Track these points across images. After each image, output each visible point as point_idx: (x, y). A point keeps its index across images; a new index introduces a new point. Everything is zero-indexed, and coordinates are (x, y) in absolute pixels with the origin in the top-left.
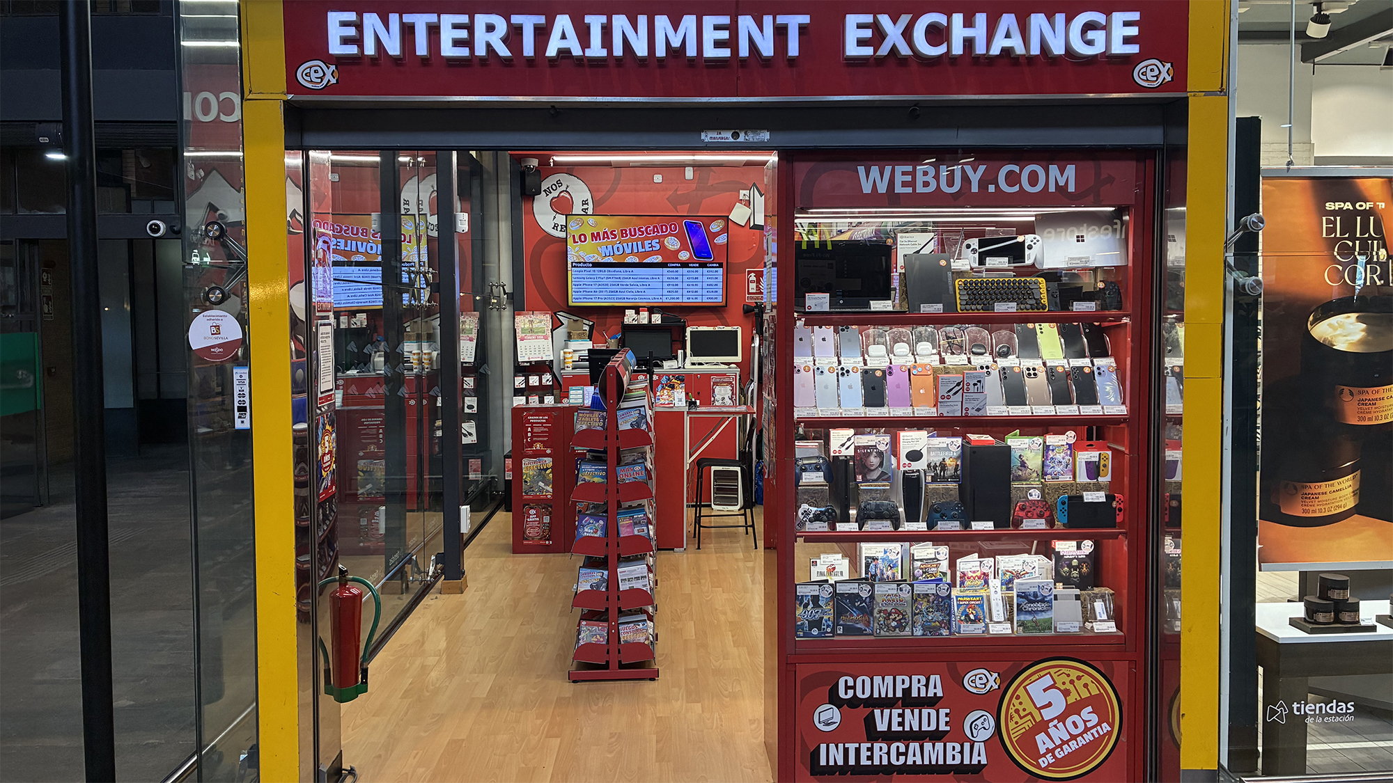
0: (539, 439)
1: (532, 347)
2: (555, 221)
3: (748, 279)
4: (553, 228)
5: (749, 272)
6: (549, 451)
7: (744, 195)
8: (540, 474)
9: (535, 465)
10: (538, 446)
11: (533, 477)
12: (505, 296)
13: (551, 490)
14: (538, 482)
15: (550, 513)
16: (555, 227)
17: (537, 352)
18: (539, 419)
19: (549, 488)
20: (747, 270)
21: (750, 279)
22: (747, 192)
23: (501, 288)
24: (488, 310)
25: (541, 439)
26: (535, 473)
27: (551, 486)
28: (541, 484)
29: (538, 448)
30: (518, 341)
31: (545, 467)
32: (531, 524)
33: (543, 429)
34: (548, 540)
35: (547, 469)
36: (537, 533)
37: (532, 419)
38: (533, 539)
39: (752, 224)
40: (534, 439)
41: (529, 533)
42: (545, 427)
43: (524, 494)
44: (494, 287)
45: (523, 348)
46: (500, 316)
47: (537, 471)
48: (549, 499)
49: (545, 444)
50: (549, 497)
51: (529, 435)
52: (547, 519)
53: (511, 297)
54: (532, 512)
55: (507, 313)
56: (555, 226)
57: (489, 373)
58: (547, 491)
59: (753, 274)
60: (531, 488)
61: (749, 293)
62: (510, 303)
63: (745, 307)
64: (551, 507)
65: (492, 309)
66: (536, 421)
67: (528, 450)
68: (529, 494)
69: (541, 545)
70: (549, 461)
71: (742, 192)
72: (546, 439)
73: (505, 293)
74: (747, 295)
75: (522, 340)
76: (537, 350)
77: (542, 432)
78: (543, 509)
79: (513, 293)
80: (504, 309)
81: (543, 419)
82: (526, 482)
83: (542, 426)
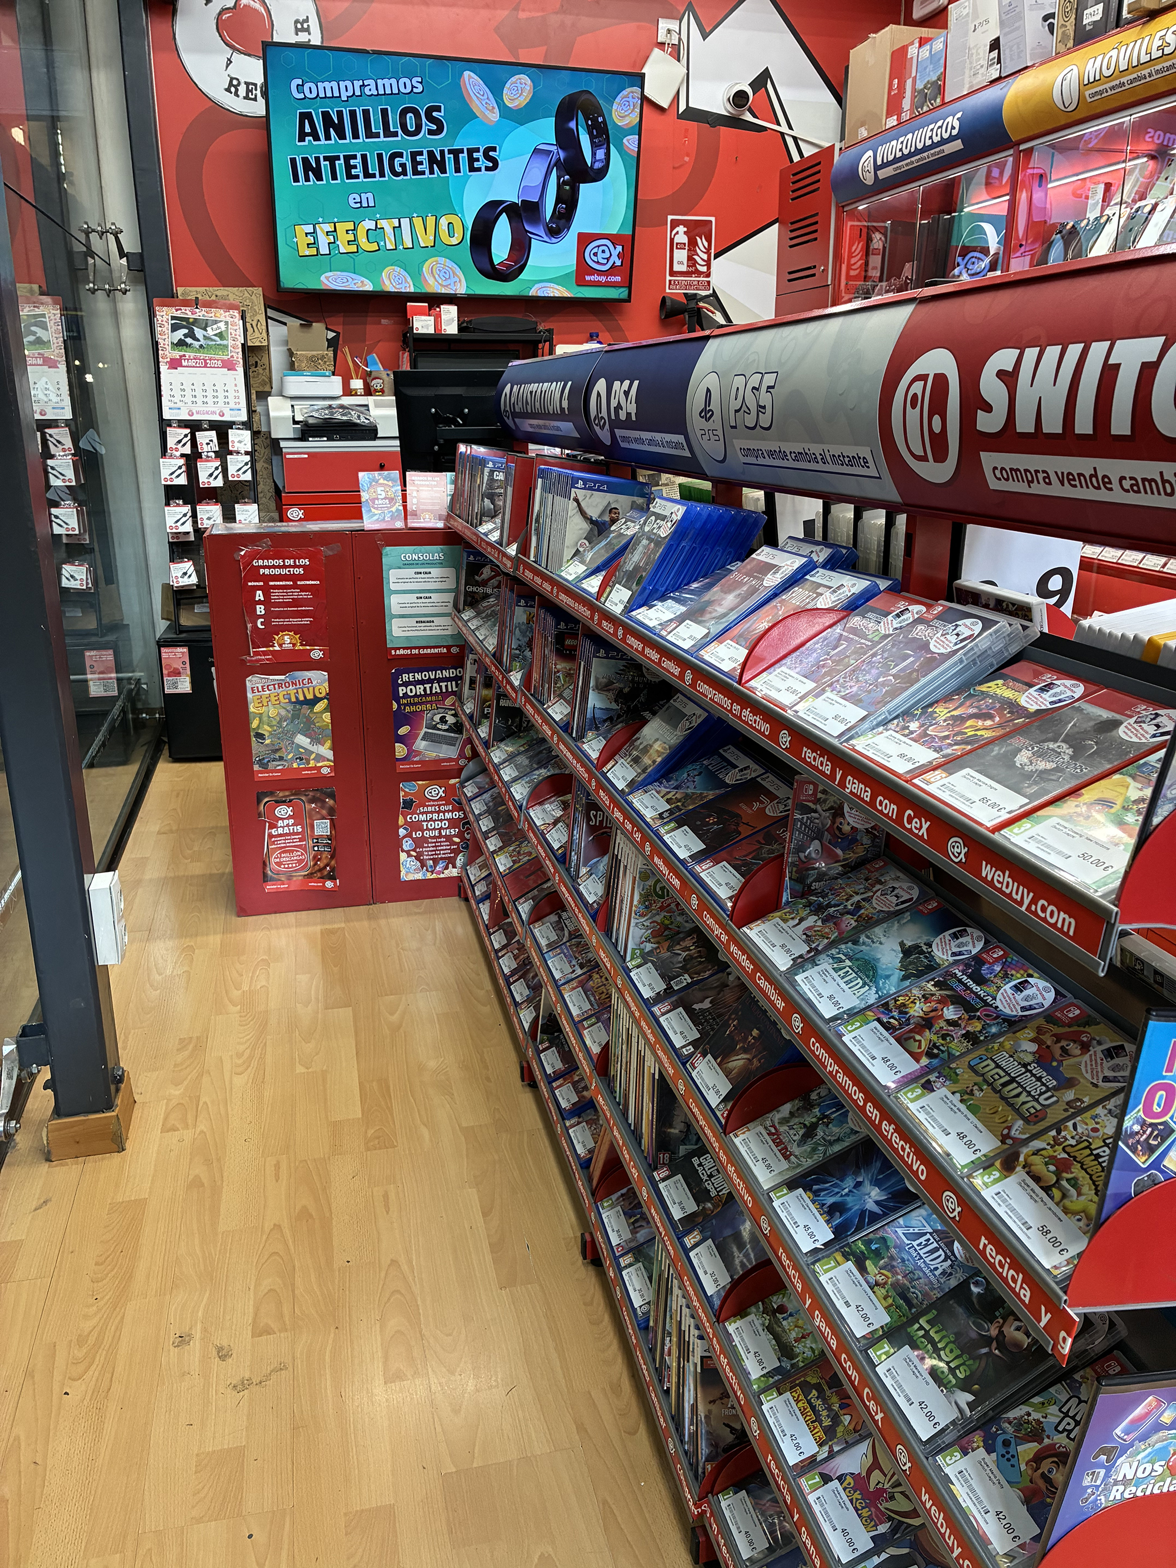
0: (286, 622)
1: (198, 388)
2: (233, 71)
3: (672, 240)
4: (228, 90)
5: (675, 224)
6: (317, 654)
7: (669, 31)
8: (295, 716)
9: (282, 692)
10: (287, 641)
11: (280, 722)
12: (124, 261)
13: (330, 755)
14: (294, 735)
15: (331, 812)
16: (232, 86)
17: (210, 400)
18: (284, 567)
19: (325, 751)
20: (670, 218)
21: (676, 241)
22: (674, 25)
23: (111, 238)
24: (83, 294)
25: (295, 621)
26: (283, 712)
27: (328, 744)
28: (302, 740)
29: (287, 646)
30: (164, 368)
31: (310, 696)
32: (281, 842)
33: (296, 594)
34: (332, 878)
35: (316, 700)
36: (300, 861)
37: (267, 566)
38: (290, 878)
39: (682, 107)
40: (276, 622)
41: (279, 864)
42: (303, 588)
43: (256, 767)
44: (94, 237)
45: (176, 387)
46: (115, 314)
47: (290, 707)
48: (324, 777)
49: (307, 636)
50: (325, 771)
51: (260, 610)
52: (322, 827)
53: (139, 265)
54: (283, 811)
55: (131, 304)
56: (231, 84)
57: (103, 451)
58: (319, 758)
59: (681, 229)
60: (276, 751)
61: (673, 273)
62: (134, 281)
63: (668, 303)
64: (332, 796)
65: (93, 291)
66: (277, 571)
67: (257, 654)
68: (271, 766)
69: (313, 891)
70: (318, 681)
71: (664, 25)
72: (306, 621)
73: (122, 254)
74: (668, 278)
75: (175, 364)
76: (210, 393)
77: (296, 603)
78: (311, 801)
79: (141, 255)
80: (125, 292)
81: (295, 566)
82: (260, 736)
83: (295, 586)
